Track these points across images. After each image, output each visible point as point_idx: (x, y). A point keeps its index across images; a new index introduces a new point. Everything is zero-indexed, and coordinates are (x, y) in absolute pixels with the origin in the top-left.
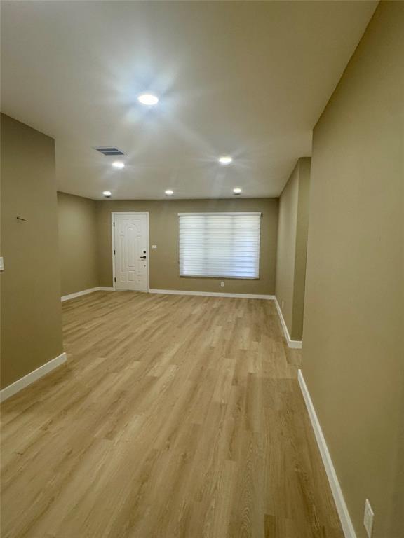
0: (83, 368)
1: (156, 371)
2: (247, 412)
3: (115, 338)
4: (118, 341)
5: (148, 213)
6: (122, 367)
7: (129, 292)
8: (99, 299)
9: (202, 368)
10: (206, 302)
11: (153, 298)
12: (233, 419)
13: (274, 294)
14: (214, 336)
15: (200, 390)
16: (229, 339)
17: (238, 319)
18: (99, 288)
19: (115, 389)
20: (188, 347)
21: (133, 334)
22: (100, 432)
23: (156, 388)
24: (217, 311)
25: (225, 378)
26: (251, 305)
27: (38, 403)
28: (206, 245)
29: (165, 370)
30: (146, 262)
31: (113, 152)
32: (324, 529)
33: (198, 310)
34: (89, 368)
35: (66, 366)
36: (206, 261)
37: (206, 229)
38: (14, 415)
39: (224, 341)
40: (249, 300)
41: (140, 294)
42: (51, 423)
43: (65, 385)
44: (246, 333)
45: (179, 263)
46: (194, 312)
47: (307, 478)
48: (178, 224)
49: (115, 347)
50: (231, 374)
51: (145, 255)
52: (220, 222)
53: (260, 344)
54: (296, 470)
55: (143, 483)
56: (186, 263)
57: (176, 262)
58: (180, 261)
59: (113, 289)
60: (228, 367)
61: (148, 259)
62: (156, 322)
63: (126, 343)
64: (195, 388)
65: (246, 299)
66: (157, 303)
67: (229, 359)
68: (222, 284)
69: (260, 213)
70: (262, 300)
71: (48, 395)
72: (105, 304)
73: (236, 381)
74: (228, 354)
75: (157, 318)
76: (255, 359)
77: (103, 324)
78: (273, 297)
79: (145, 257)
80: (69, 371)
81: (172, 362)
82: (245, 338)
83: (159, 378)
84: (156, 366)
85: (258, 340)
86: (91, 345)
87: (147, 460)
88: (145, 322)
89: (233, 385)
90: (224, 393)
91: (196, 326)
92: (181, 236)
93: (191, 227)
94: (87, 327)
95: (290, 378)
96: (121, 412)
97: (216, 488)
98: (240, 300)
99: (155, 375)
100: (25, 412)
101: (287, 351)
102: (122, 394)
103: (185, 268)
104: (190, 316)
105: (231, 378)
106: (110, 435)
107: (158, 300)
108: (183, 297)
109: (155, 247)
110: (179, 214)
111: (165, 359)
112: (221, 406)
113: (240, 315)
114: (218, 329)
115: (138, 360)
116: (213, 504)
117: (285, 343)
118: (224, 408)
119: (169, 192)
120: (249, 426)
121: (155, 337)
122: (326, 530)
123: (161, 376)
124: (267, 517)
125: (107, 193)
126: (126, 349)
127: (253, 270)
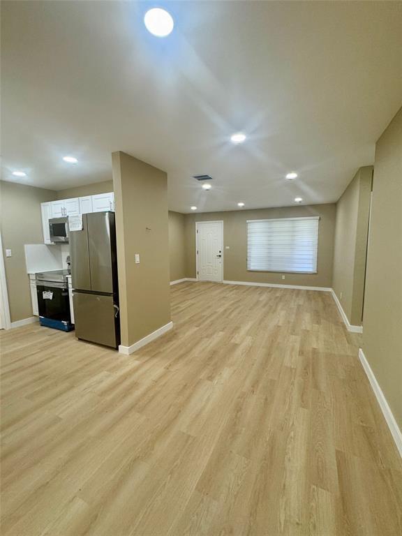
0: (185, 333)
1: (236, 339)
2: (313, 376)
3: (203, 314)
4: (205, 318)
5: (223, 221)
6: (212, 335)
7: (208, 282)
8: (187, 286)
9: (272, 341)
10: (270, 292)
11: (227, 287)
12: (302, 380)
13: (331, 287)
14: (280, 317)
15: (273, 356)
16: (292, 321)
17: (299, 306)
18: (186, 279)
19: (209, 348)
20: (260, 324)
21: (216, 312)
22: (203, 375)
23: (238, 352)
24: (281, 299)
25: (293, 349)
26: (310, 295)
27: (160, 352)
28: (270, 246)
29: (243, 339)
30: (221, 260)
31: (204, 178)
32: (389, 470)
33: (264, 297)
34: (188, 333)
35: (173, 331)
36: (269, 258)
37: (269, 232)
38: (146, 358)
39: (289, 322)
40: (308, 291)
41: (217, 285)
42: (170, 365)
43: (175, 343)
44: (307, 317)
45: (247, 260)
46: (261, 299)
47: (372, 431)
48: (246, 229)
49: (204, 321)
50: (297, 347)
51: (220, 254)
52: (282, 226)
53: (321, 326)
54: (361, 424)
55: (238, 412)
56: (252, 260)
57: (245, 259)
58: (248, 259)
59: (196, 280)
60: (295, 341)
61: (222, 257)
62: (233, 304)
63: (213, 318)
64: (269, 355)
65: (304, 290)
66: (231, 291)
67: (294, 336)
68: (283, 277)
69: (318, 218)
70: (319, 291)
71: (165, 348)
72: (193, 290)
73: (301, 353)
74: (293, 332)
75: (232, 302)
76: (317, 337)
77: (193, 304)
78: (330, 290)
79: (220, 256)
80: (176, 334)
81: (248, 334)
82: (307, 320)
83: (240, 345)
84: (236, 336)
85: (318, 323)
86: (187, 318)
87: (239, 397)
88: (224, 304)
89: (299, 355)
90: (292, 360)
91: (264, 310)
93: (257, 232)
94: (183, 306)
95: (351, 355)
96: (216, 364)
97: (293, 424)
98: (299, 291)
99: (237, 343)
100: (154, 356)
101: (347, 334)
102: (214, 352)
103: (252, 264)
104: (258, 302)
105: (298, 350)
106: (210, 378)
107: (231, 289)
108: (251, 287)
109: (228, 247)
110: (247, 221)
111: (243, 332)
112: (291, 369)
113: (301, 303)
114: (283, 313)
115: (222, 331)
116: (292, 434)
117: (344, 327)
118: (294, 371)
119: (241, 204)
120: (316, 386)
121: (233, 315)
122: (392, 472)
123: (241, 344)
124: (337, 452)
125: (194, 208)
126: (212, 323)
127: (311, 266)
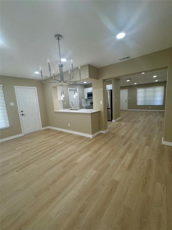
5: (128, 89)
7: (122, 110)
10: (145, 112)
11: (129, 112)
21: (130, 116)
24: (150, 113)
28: (145, 97)
30: (127, 102)
36: (145, 101)
37: (145, 92)
40: (160, 111)
41: (125, 111)
48: (136, 91)
51: (127, 100)
52: (150, 90)
56: (139, 102)
57: (136, 101)
66: (132, 112)
68: (150, 107)
69: (164, 86)
75: (134, 114)
91: (145, 115)
92: (137, 95)
93: (141, 92)
109: (129, 98)
110: (137, 89)
113: (157, 114)
121: (136, 116)
127: (161, 103)
